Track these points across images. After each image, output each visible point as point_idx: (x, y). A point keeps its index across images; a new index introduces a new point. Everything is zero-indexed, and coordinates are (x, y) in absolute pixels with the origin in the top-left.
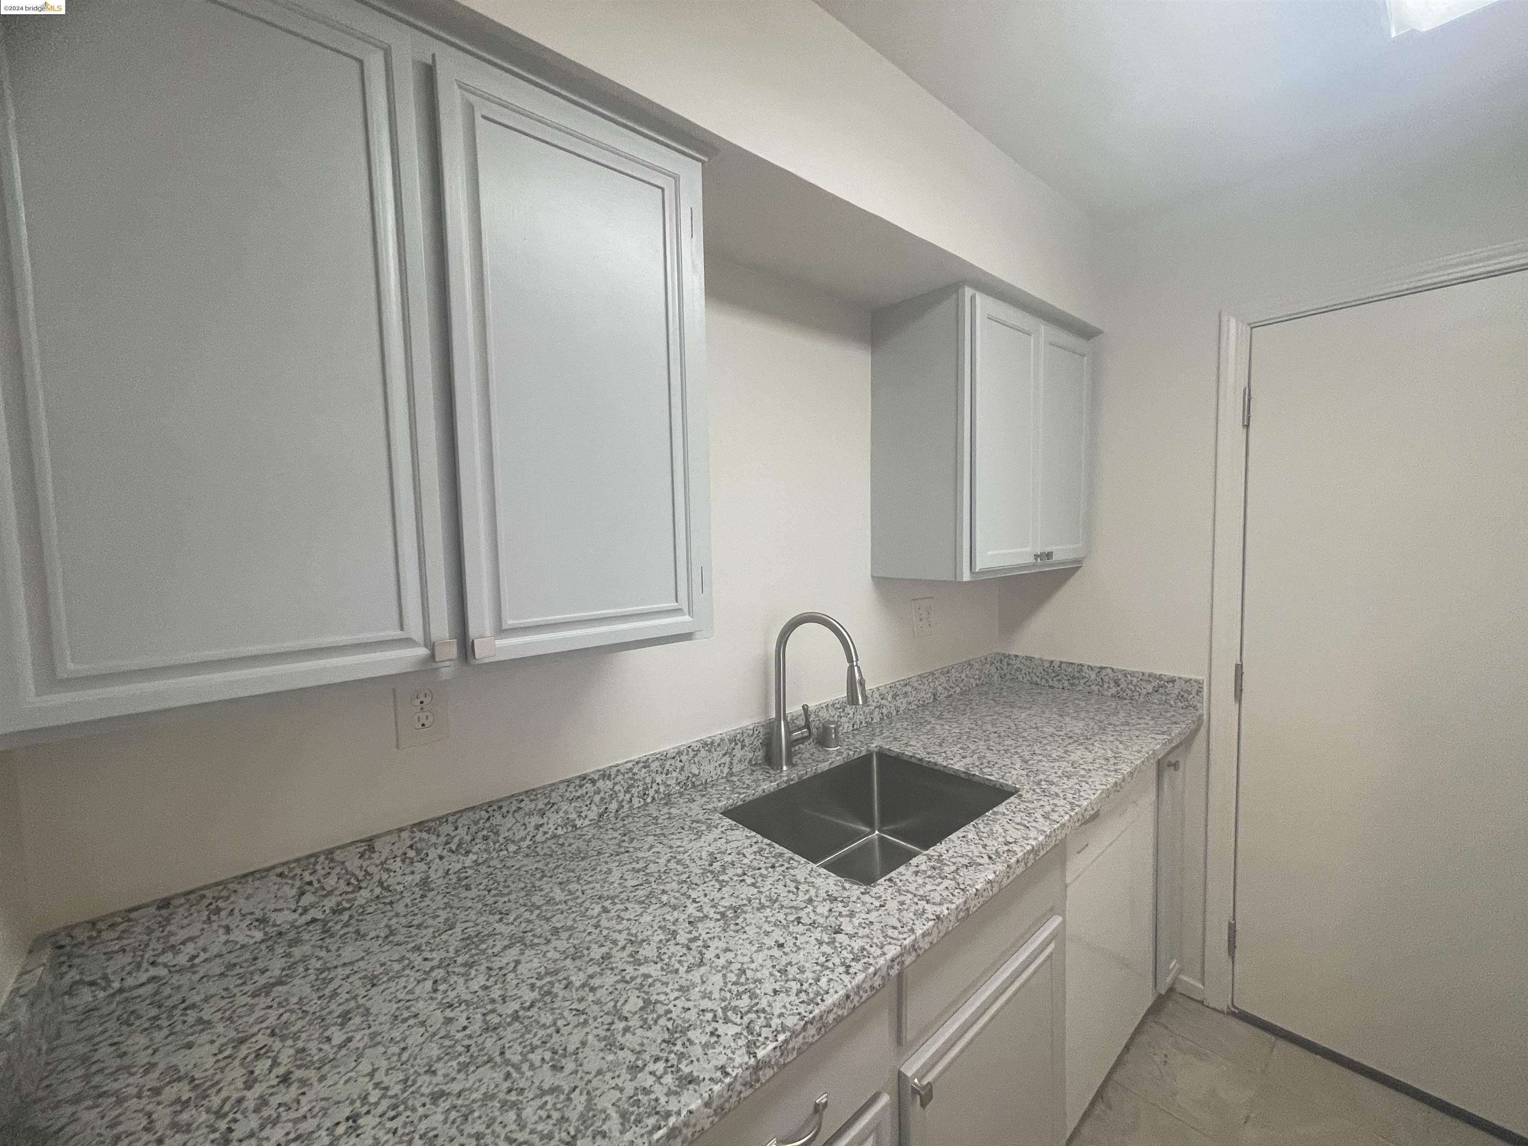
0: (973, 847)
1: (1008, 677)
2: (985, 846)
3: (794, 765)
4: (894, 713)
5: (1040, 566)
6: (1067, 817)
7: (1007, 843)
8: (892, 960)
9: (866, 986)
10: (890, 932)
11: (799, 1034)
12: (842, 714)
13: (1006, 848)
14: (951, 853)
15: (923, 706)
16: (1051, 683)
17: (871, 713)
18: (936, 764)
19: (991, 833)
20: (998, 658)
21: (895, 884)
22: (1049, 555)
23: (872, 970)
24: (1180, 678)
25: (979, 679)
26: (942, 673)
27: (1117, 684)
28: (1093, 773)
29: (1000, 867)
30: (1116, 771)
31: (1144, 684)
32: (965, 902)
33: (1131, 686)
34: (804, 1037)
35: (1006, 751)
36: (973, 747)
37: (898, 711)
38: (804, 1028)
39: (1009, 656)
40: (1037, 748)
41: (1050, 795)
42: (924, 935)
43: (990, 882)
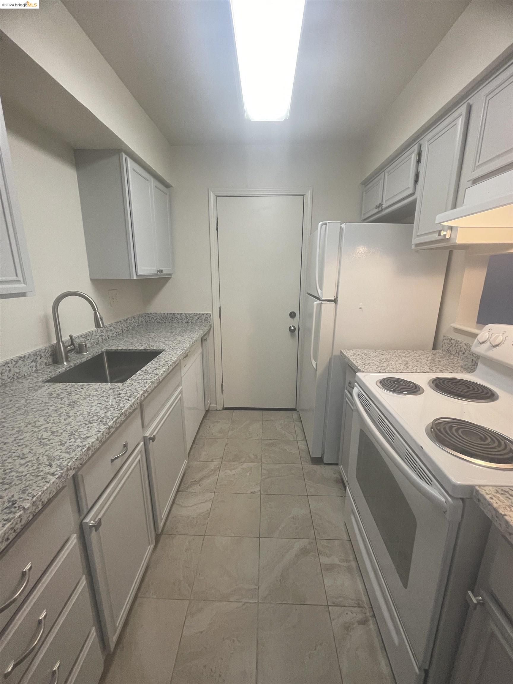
0: (156, 365)
1: (149, 321)
2: (159, 364)
3: (69, 361)
4: (107, 338)
5: (159, 275)
6: (182, 353)
7: (166, 362)
8: (142, 395)
9: (135, 403)
10: (138, 389)
11: (119, 418)
12: (86, 340)
13: (166, 363)
14: (149, 368)
15: (118, 334)
16: (165, 321)
17: (98, 339)
18: (132, 350)
19: (160, 361)
20: (144, 315)
21: (134, 379)
22: (162, 271)
23: (136, 398)
24: (205, 313)
25: (138, 323)
26: (124, 321)
27: (187, 318)
28: (186, 342)
29: (166, 367)
30: (192, 340)
31: (195, 317)
32: (159, 377)
33: (191, 318)
34: (121, 419)
35: (157, 342)
36: (144, 343)
37: (109, 337)
38: (121, 416)
39: (148, 313)
40: (166, 339)
41: (175, 349)
42: (149, 387)
43: (164, 371)
